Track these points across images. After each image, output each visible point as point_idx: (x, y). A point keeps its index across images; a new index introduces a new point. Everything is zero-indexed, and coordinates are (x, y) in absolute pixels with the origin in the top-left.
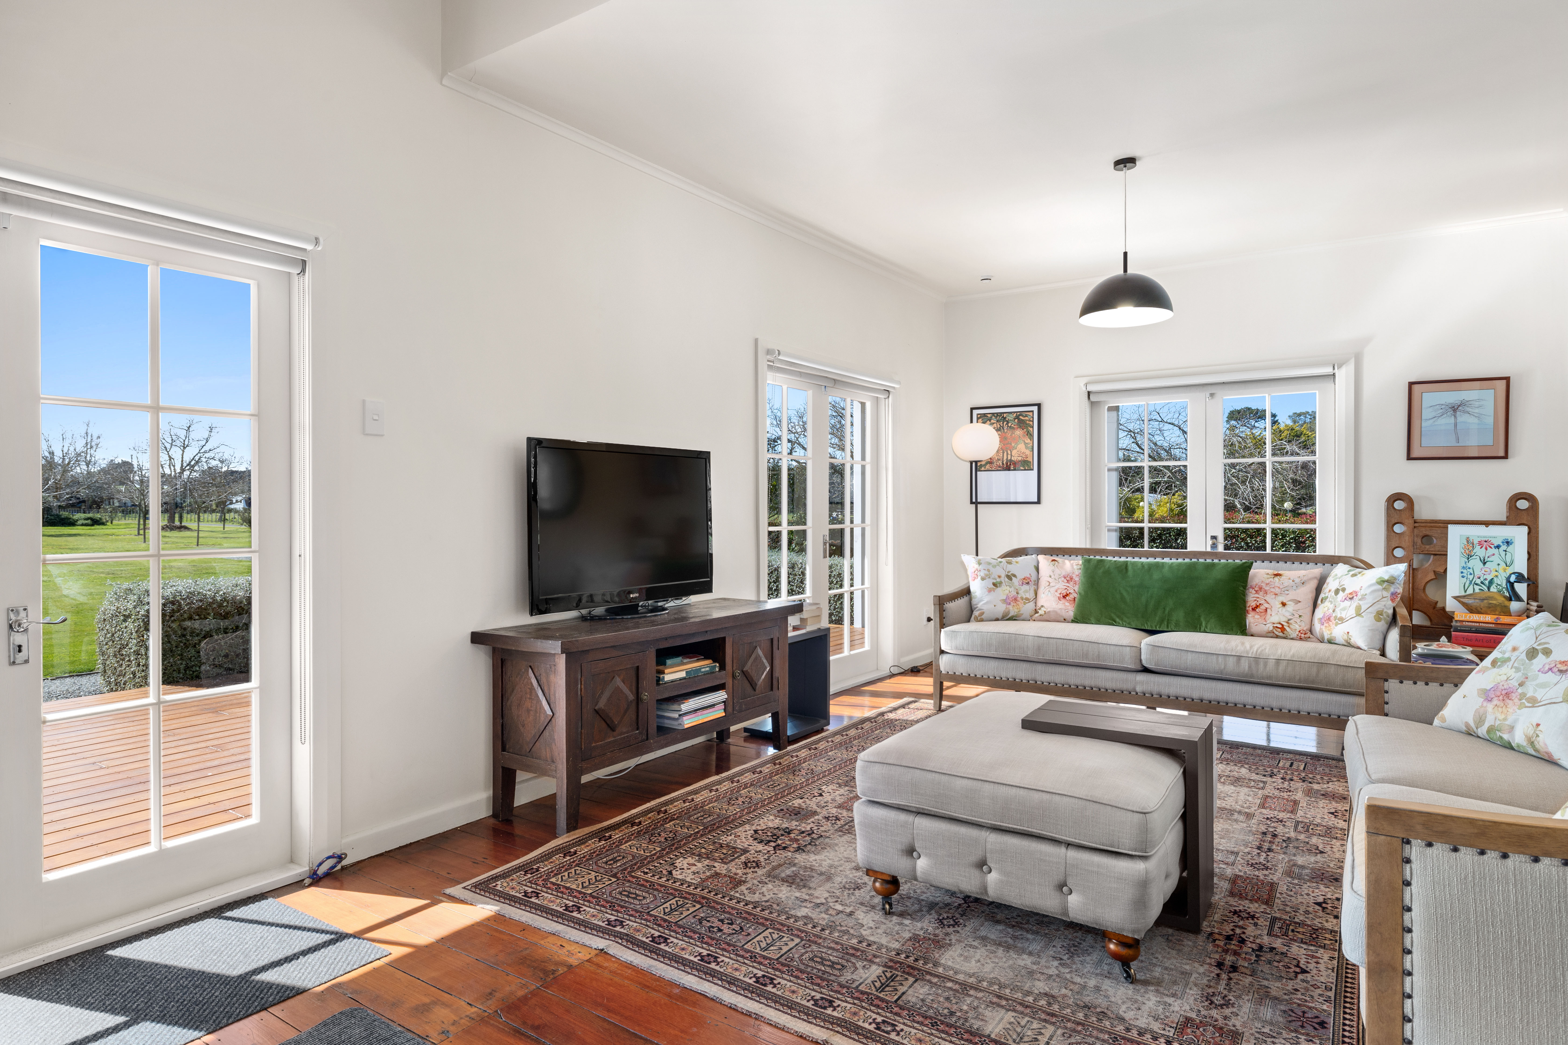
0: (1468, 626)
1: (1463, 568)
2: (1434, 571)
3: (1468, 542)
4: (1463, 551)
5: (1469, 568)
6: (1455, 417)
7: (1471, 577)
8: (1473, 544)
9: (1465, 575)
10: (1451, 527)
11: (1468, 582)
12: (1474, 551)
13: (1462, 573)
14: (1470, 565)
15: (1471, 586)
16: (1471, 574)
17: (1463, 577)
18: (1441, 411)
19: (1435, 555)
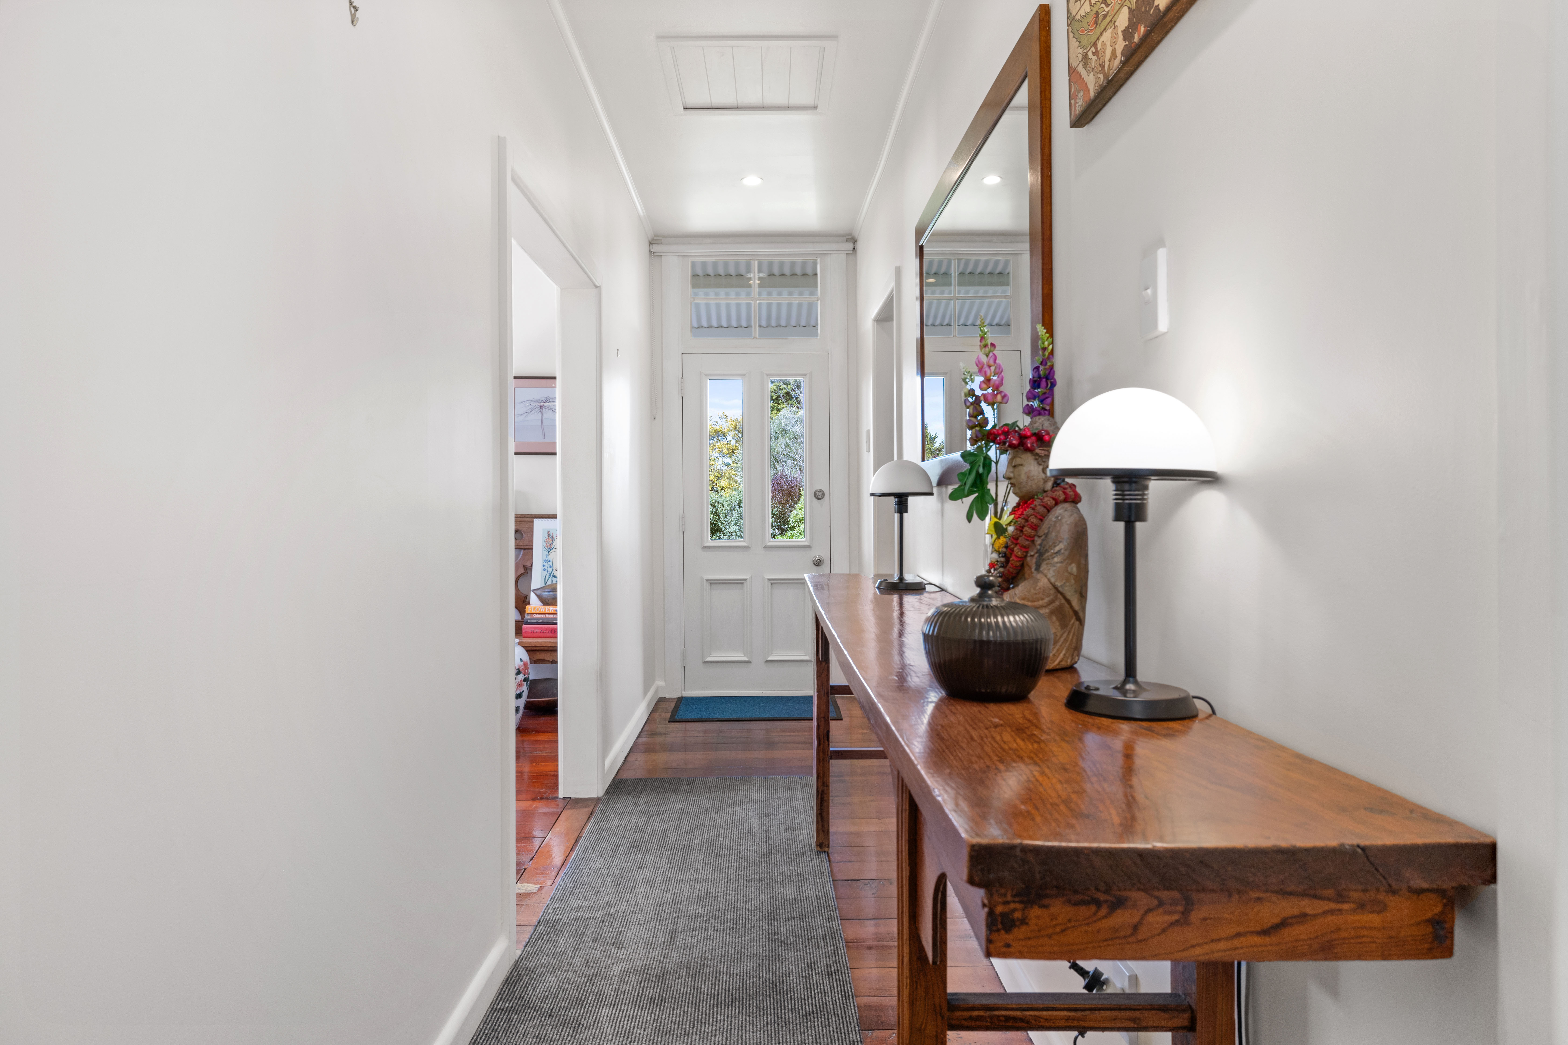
0: (538, 619)
1: (545, 561)
2: (524, 566)
3: (549, 535)
4: (545, 545)
5: (550, 561)
6: (542, 413)
7: (550, 570)
8: (553, 538)
9: (546, 567)
10: (536, 521)
11: (548, 575)
12: (554, 545)
13: (544, 566)
14: (550, 558)
15: (551, 578)
16: (551, 567)
17: (544, 570)
18: (531, 406)
19: (525, 549)
